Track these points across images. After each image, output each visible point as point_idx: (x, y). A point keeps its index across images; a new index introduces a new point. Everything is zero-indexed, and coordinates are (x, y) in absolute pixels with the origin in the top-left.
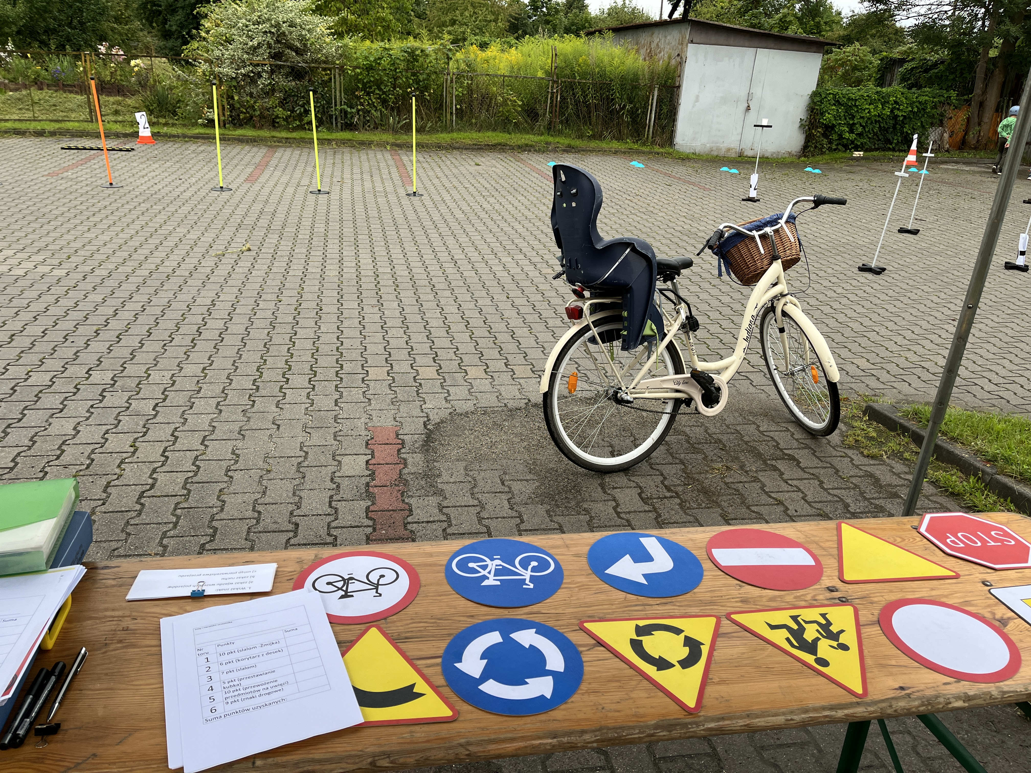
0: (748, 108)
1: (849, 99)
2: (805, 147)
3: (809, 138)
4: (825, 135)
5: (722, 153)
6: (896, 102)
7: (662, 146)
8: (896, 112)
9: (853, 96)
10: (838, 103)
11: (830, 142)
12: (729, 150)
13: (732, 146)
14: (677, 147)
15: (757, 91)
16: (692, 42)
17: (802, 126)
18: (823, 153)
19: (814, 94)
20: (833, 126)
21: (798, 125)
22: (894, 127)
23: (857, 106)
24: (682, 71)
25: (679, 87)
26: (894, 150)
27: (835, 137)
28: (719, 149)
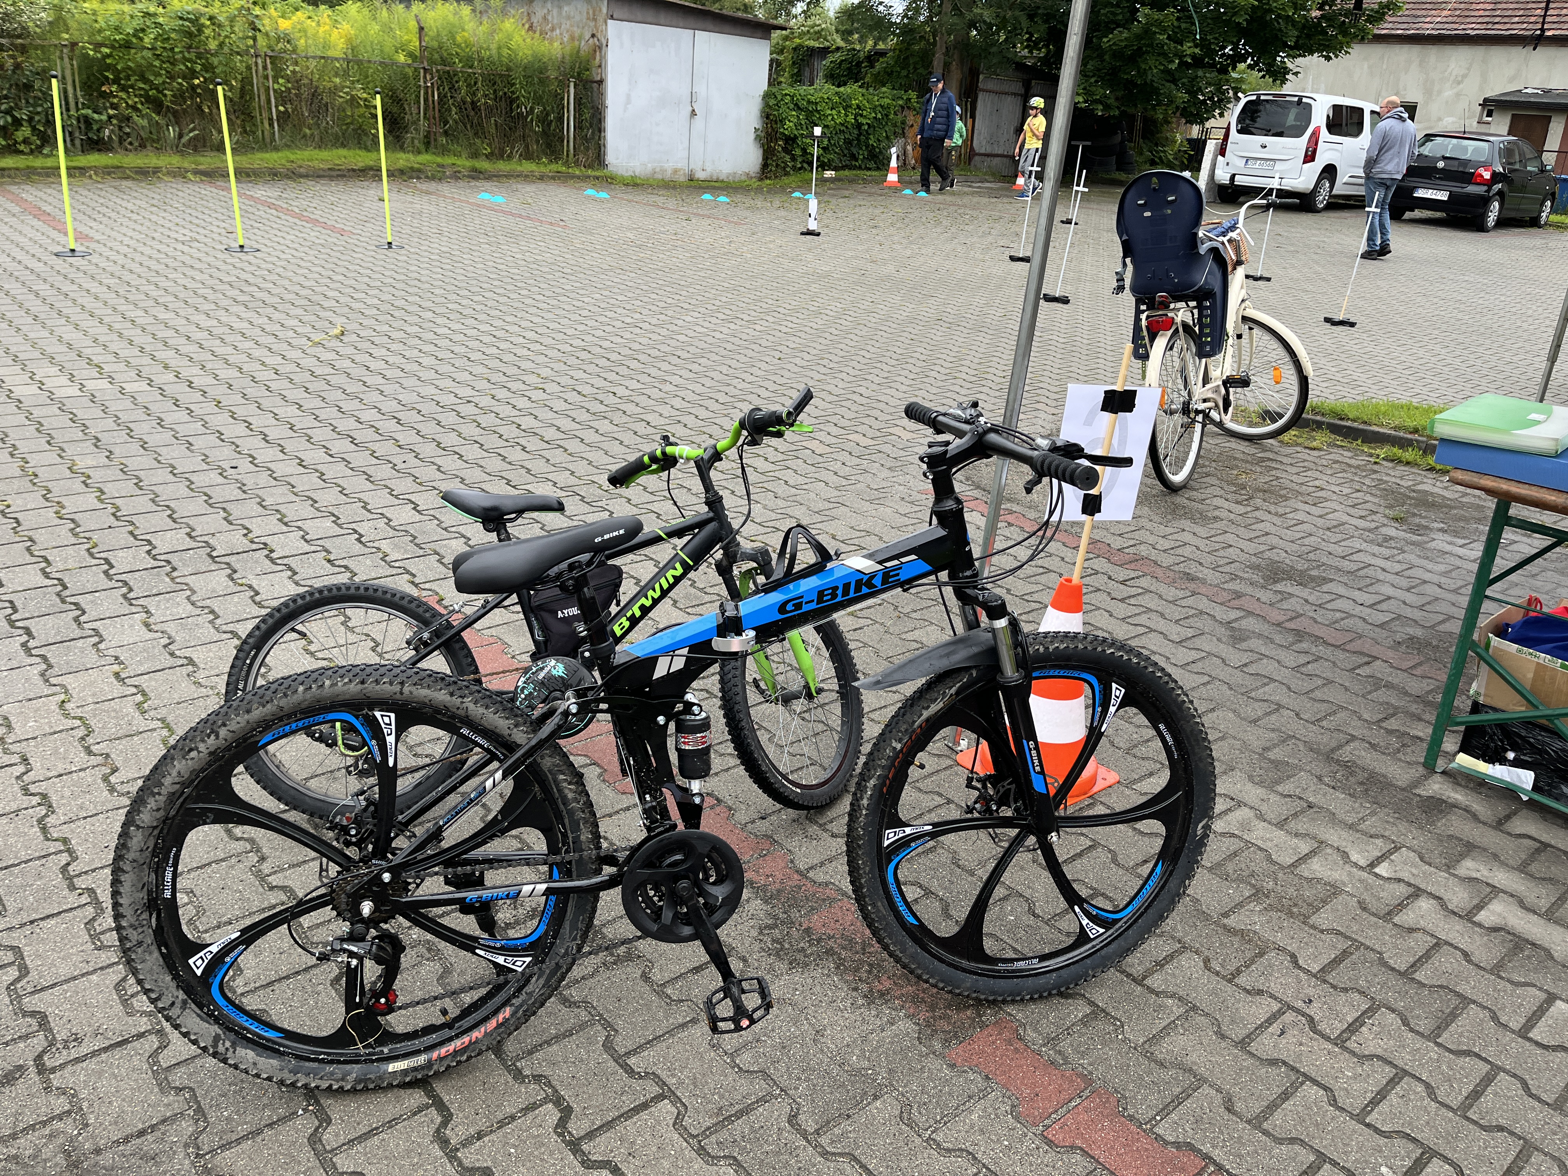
0: (693, 113)
1: (809, 102)
2: (765, 166)
3: (768, 154)
4: (785, 150)
5: (668, 176)
6: (858, 107)
7: (590, 166)
8: (860, 120)
9: (813, 99)
10: (797, 107)
11: (793, 159)
12: (676, 171)
13: (679, 166)
14: (610, 168)
15: (701, 89)
16: (612, 18)
17: (758, 138)
18: (787, 174)
19: (767, 96)
20: (796, 137)
21: (752, 136)
22: (858, 140)
23: (818, 111)
24: (603, 58)
25: (601, 82)
26: (860, 168)
27: (798, 152)
28: (663, 171)
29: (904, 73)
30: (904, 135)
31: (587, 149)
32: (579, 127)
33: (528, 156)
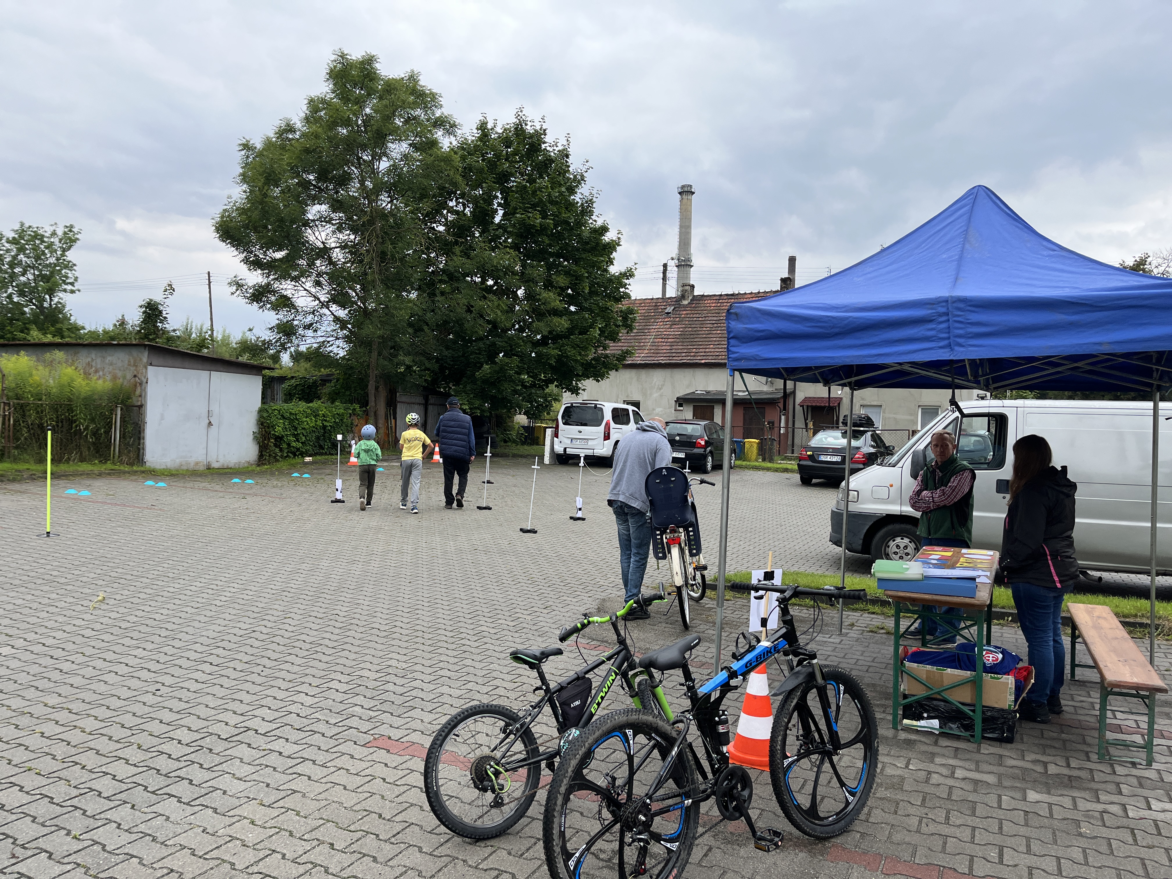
0: (210, 424)
1: (291, 413)
2: (261, 456)
3: (263, 448)
4: (276, 445)
5: (191, 466)
6: (324, 416)
7: (132, 464)
8: (325, 423)
9: (293, 412)
10: (283, 417)
11: (281, 450)
12: (197, 463)
13: (200, 459)
14: (148, 464)
15: (214, 408)
16: (151, 364)
17: (255, 438)
18: (277, 461)
19: (260, 411)
20: (283, 436)
21: (252, 437)
22: (323, 436)
23: (296, 419)
24: (145, 390)
25: (141, 406)
26: (326, 454)
27: (285, 446)
28: (188, 463)
29: (348, 393)
30: (352, 431)
31: (129, 452)
32: (123, 436)
33: (82, 460)
